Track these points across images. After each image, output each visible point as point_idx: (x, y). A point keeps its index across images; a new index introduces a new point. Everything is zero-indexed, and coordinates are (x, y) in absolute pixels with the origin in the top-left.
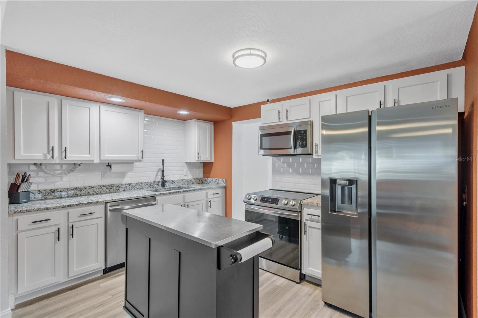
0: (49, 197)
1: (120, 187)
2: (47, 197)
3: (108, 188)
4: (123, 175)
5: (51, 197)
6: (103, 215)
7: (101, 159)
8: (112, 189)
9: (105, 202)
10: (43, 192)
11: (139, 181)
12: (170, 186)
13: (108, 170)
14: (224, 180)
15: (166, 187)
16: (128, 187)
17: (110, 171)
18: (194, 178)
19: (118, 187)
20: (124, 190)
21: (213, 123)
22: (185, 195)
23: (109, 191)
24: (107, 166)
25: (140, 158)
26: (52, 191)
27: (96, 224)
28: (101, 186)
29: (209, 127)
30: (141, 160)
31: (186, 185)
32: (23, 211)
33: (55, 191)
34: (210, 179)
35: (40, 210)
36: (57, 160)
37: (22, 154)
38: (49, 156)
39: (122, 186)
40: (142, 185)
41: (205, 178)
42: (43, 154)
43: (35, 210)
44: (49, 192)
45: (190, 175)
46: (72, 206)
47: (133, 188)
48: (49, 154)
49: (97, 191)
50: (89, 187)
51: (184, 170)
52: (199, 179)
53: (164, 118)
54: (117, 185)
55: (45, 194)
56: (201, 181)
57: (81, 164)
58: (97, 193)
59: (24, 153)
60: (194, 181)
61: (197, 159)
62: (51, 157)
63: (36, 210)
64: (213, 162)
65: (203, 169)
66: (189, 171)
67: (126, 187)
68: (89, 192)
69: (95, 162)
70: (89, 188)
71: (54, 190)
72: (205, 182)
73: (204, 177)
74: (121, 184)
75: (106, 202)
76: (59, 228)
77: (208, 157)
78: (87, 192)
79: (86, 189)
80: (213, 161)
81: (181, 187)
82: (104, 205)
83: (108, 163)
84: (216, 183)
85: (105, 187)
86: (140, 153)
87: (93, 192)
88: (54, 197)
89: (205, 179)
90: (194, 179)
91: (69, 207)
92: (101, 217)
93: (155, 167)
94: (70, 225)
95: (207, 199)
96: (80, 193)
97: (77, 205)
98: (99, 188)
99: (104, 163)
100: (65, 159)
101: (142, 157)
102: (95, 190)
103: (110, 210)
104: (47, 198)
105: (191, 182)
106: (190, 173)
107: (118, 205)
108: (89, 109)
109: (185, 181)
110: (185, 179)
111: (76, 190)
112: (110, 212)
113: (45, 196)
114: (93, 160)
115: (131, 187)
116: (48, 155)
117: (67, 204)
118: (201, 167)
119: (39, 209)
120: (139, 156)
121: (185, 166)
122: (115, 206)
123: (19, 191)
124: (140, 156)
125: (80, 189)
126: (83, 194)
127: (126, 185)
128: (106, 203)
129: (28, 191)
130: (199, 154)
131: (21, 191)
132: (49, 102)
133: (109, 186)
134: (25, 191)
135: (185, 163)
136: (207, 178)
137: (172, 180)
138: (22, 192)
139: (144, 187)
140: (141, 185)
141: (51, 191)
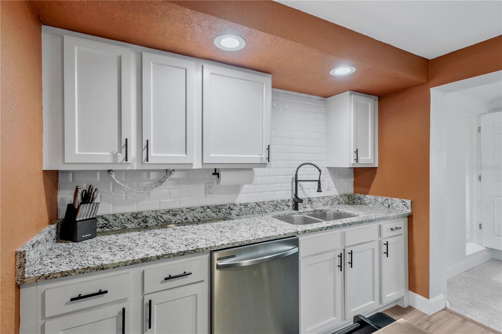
0: (129, 226)
1: (232, 209)
2: (126, 225)
3: (215, 211)
4: (236, 189)
5: (131, 225)
6: (206, 277)
7: (204, 162)
8: (221, 213)
9: (209, 249)
10: (121, 217)
11: (259, 199)
12: (305, 208)
13: (215, 181)
14: (408, 202)
15: (300, 211)
16: (243, 209)
17: (218, 183)
18: (341, 194)
19: (229, 209)
20: (238, 214)
21: (377, 97)
22: (345, 233)
23: (216, 215)
24: (214, 174)
25: (265, 161)
26: (134, 215)
27: (194, 295)
28: (205, 208)
29: (371, 104)
30: (267, 164)
31: (329, 206)
32: (55, 276)
33: (139, 216)
34: (371, 197)
35: (88, 271)
36: (134, 163)
37: (77, 152)
38: (121, 156)
39: (235, 208)
40: (265, 206)
41: (359, 195)
42: (112, 153)
43: (77, 271)
44: (130, 217)
45: (335, 189)
46: (149, 261)
47: (251, 211)
48: (121, 153)
49: (198, 217)
50: (187, 208)
51: (325, 181)
52: (349, 196)
53: (297, 94)
54: (228, 206)
55: (123, 221)
56: (351, 200)
57: (173, 170)
58: (199, 220)
59: (79, 151)
60: (341, 199)
61: (353, 161)
62: (123, 160)
63: (80, 273)
64: (377, 168)
65: (353, 180)
66: (332, 182)
67: (240, 209)
68: (187, 217)
69: (195, 167)
70: (187, 210)
71: (137, 215)
72: (360, 201)
73: (355, 192)
74: (234, 205)
75: (212, 249)
76: (124, 310)
77: (370, 158)
78: (184, 218)
79: (182, 212)
80: (377, 166)
81: (323, 210)
82: (208, 255)
83: (216, 169)
84: (387, 205)
85: (210, 209)
86: (265, 151)
87: (194, 218)
88: (136, 225)
89: (359, 197)
90: (341, 196)
91: (143, 262)
92: (203, 281)
93: (282, 175)
94: (146, 301)
95: (380, 239)
96: (174, 219)
97: (158, 258)
98: (202, 211)
99: (208, 170)
100: (146, 162)
101: (268, 158)
102: (197, 215)
103: (219, 267)
104: (126, 227)
105: (337, 202)
106: (334, 186)
107: (233, 256)
108: (186, 70)
109: (327, 199)
110: (328, 197)
111: (168, 215)
112: (218, 271)
113: (123, 224)
114: (192, 164)
115: (249, 209)
116: (119, 154)
117: (140, 257)
118: (351, 175)
119: (87, 268)
120: (263, 156)
121: (326, 173)
122: (227, 258)
123: (77, 219)
124: (265, 156)
125: (174, 212)
126: (179, 221)
127: (241, 207)
128: (212, 252)
129: (93, 218)
130: (357, 152)
131: (81, 219)
132: (120, 57)
133: (216, 207)
134: (88, 218)
135: (327, 169)
136: (363, 195)
137: (308, 198)
138: (83, 220)
139: (266, 210)
140: (262, 205)
141: (132, 217)
